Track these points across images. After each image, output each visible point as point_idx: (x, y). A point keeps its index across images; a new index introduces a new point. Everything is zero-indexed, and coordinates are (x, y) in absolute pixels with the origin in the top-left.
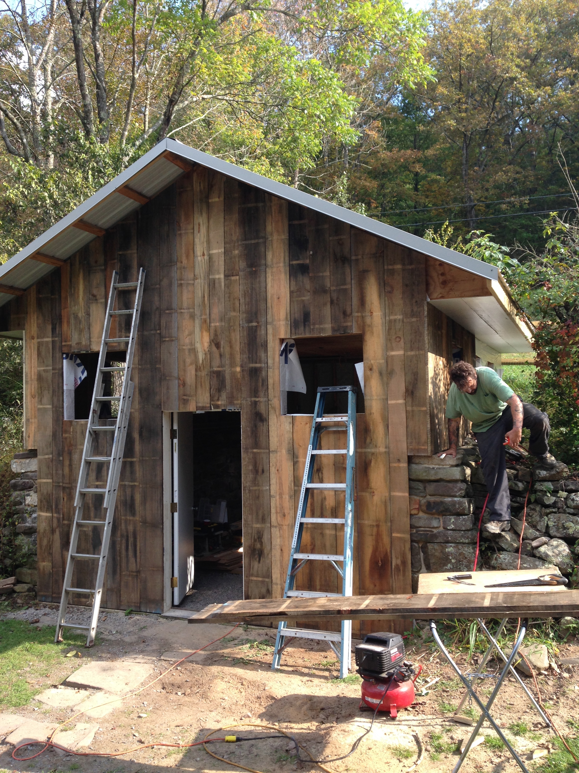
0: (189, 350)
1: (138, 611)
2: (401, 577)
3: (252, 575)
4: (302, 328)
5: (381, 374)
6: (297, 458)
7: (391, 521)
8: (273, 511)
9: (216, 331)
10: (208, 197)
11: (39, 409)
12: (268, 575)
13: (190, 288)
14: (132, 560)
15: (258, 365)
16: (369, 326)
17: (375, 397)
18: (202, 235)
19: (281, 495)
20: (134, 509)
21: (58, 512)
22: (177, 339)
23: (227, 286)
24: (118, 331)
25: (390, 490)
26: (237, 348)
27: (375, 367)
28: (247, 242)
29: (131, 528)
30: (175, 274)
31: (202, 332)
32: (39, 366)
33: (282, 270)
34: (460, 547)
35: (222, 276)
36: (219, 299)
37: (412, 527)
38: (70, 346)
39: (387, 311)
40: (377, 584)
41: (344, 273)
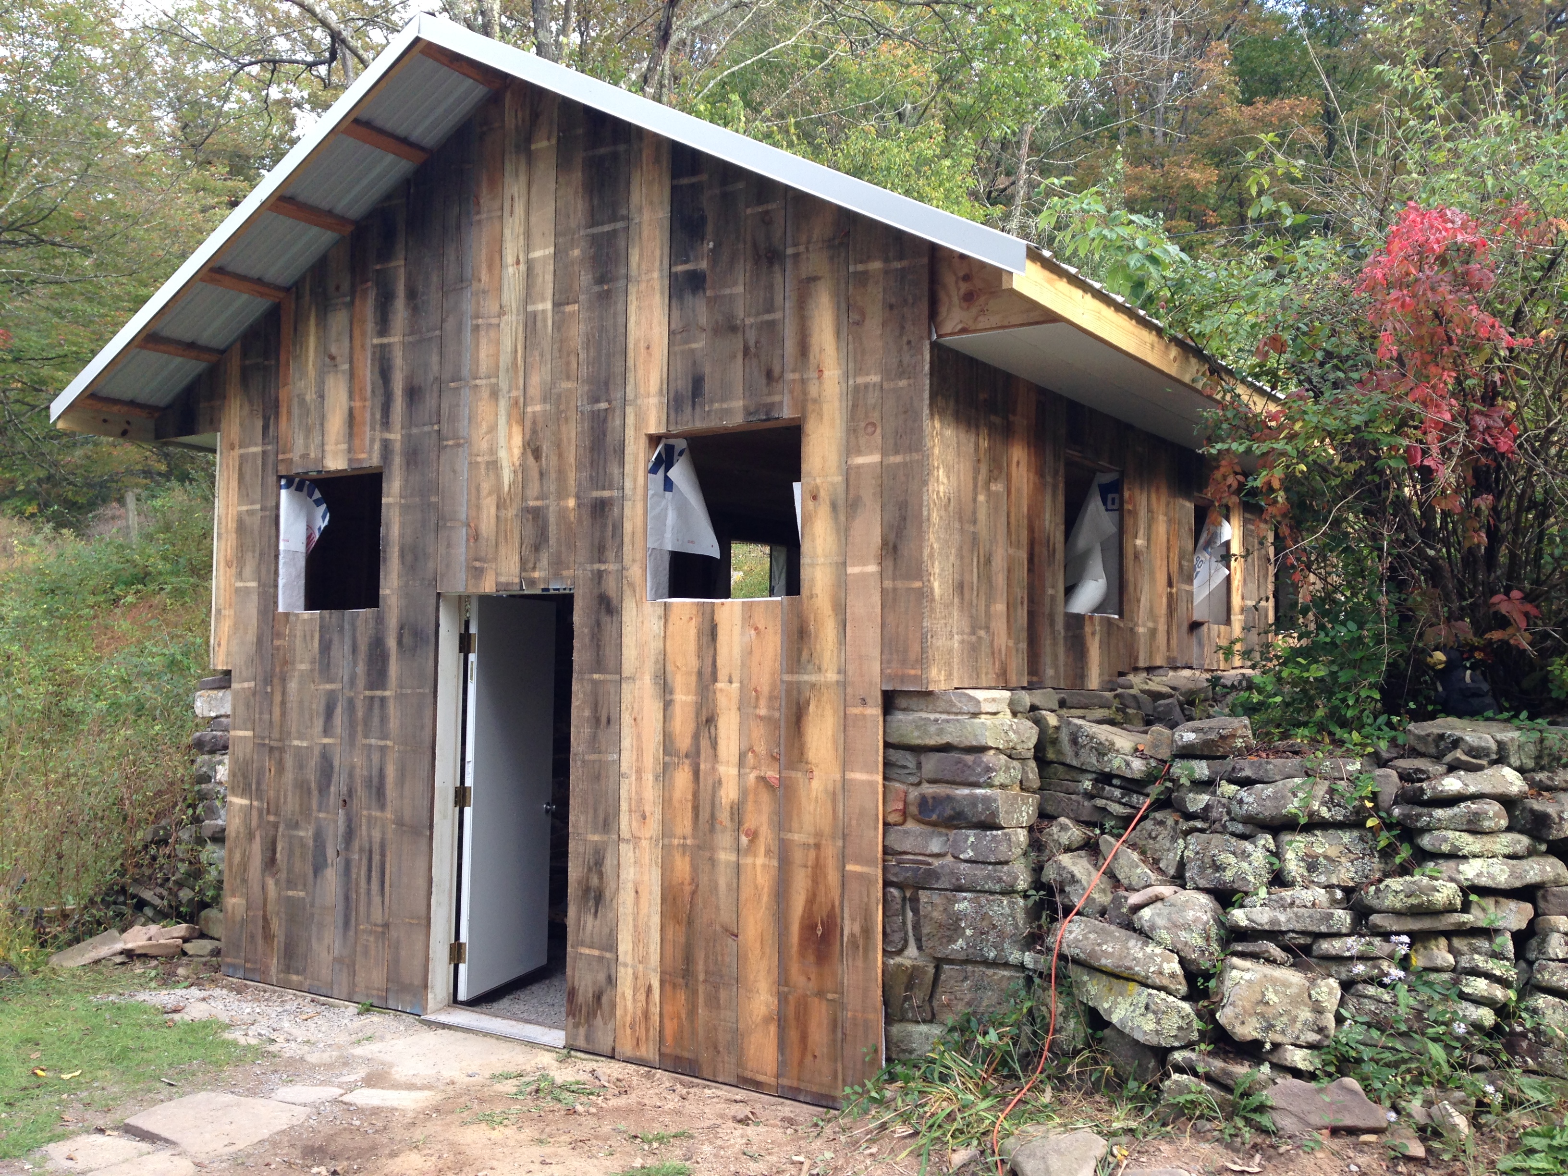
0: (488, 463)
1: (384, 1008)
2: (860, 963)
3: (583, 944)
4: (688, 410)
5: (834, 506)
6: (671, 693)
7: (844, 837)
8: (624, 806)
9: (534, 423)
10: (529, 140)
11: (238, 590)
12: (611, 945)
13: (492, 334)
14: (376, 899)
15: (606, 494)
16: (815, 401)
17: (821, 560)
18: (517, 222)
19: (639, 772)
20: (384, 795)
21: (260, 798)
22: (469, 442)
23: (558, 326)
24: (368, 428)
25: (845, 766)
26: (571, 457)
27: (822, 494)
28: (595, 230)
29: (377, 835)
30: (468, 305)
31: (510, 426)
32: (239, 503)
33: (657, 285)
34: (983, 900)
35: (549, 305)
36: (542, 355)
37: (886, 851)
38: (290, 461)
39: (851, 365)
40: (813, 977)
41: (770, 287)
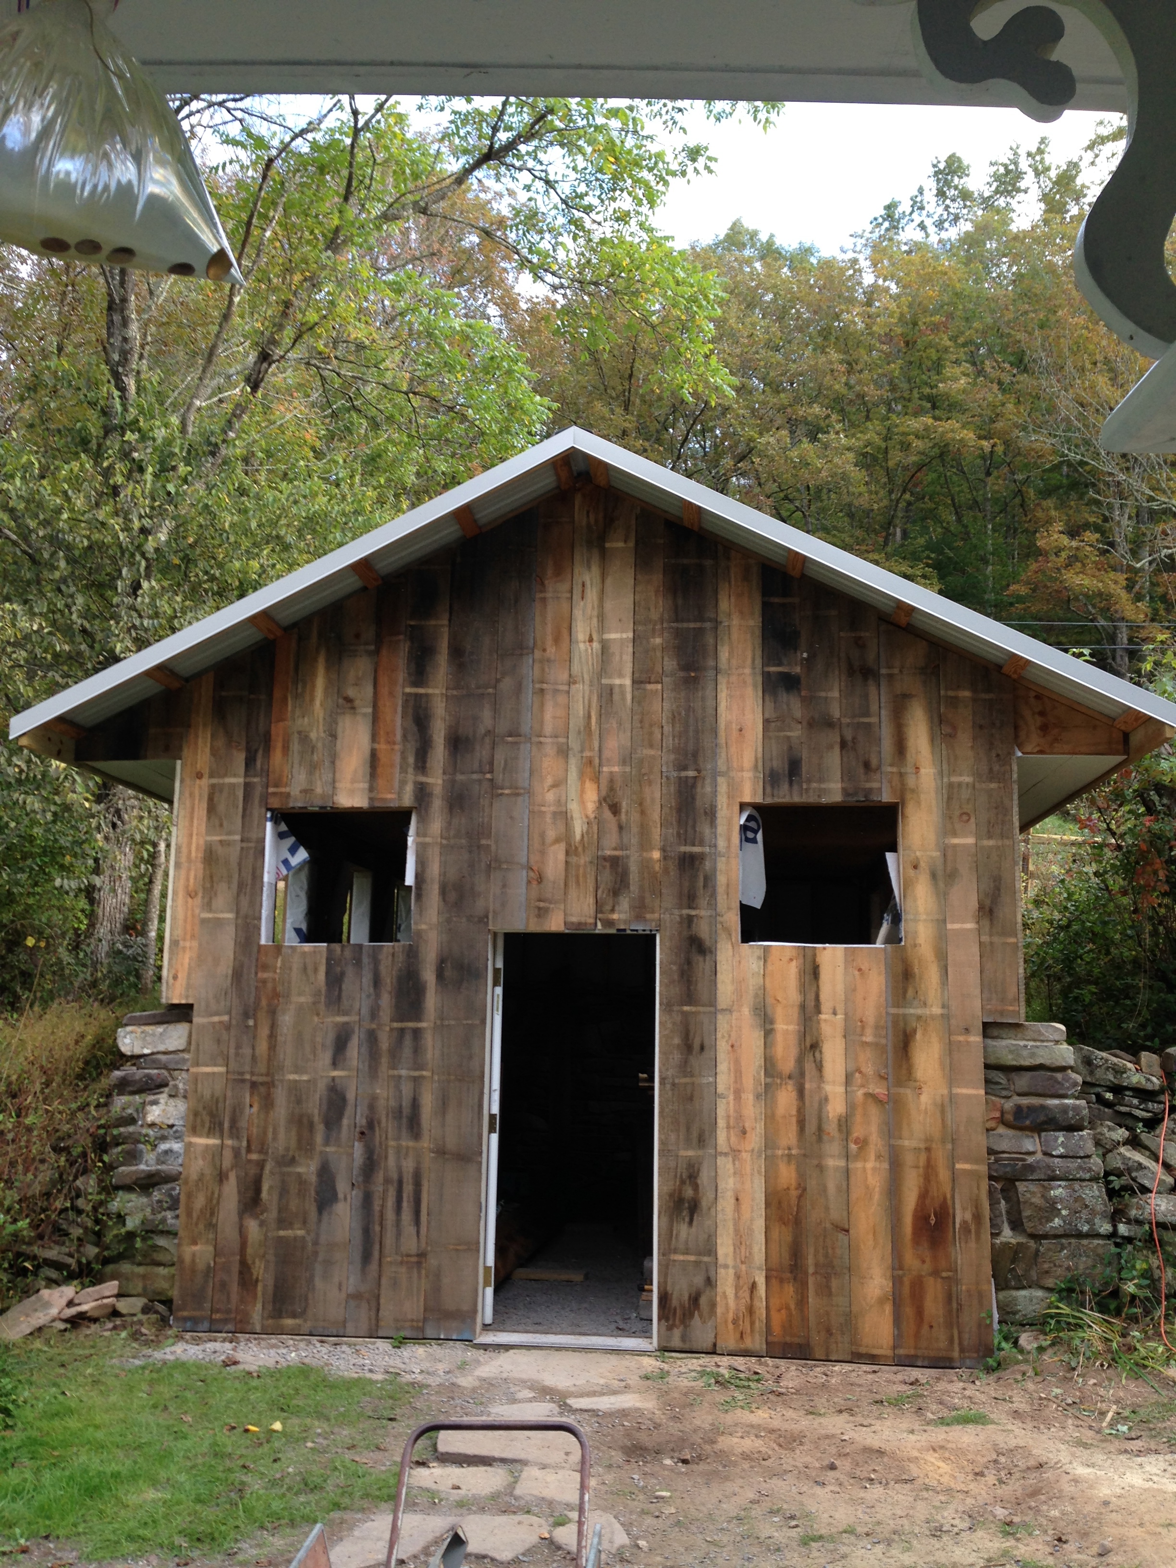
0: (555, 814)
1: (420, 1338)
2: (973, 1245)
3: (676, 1251)
4: (786, 786)
5: (934, 876)
6: (772, 1022)
7: (953, 1141)
8: (721, 1123)
9: (611, 781)
10: (602, 538)
11: (203, 921)
12: (710, 1250)
13: (562, 699)
14: (409, 1229)
15: (696, 849)
16: (913, 791)
17: (924, 917)
18: (589, 606)
19: (738, 1093)
20: (419, 1125)
21: (235, 1136)
22: (529, 792)
23: (639, 700)
24: (397, 769)
25: (951, 1083)
26: (655, 815)
27: (923, 864)
28: (680, 625)
29: (409, 1165)
30: (529, 669)
31: (583, 783)
32: (208, 833)
33: (749, 680)
34: (1076, 1186)
35: (628, 682)
36: (620, 724)
37: (991, 1152)
38: (288, 795)
39: (945, 767)
40: (928, 1260)
41: (866, 697)
